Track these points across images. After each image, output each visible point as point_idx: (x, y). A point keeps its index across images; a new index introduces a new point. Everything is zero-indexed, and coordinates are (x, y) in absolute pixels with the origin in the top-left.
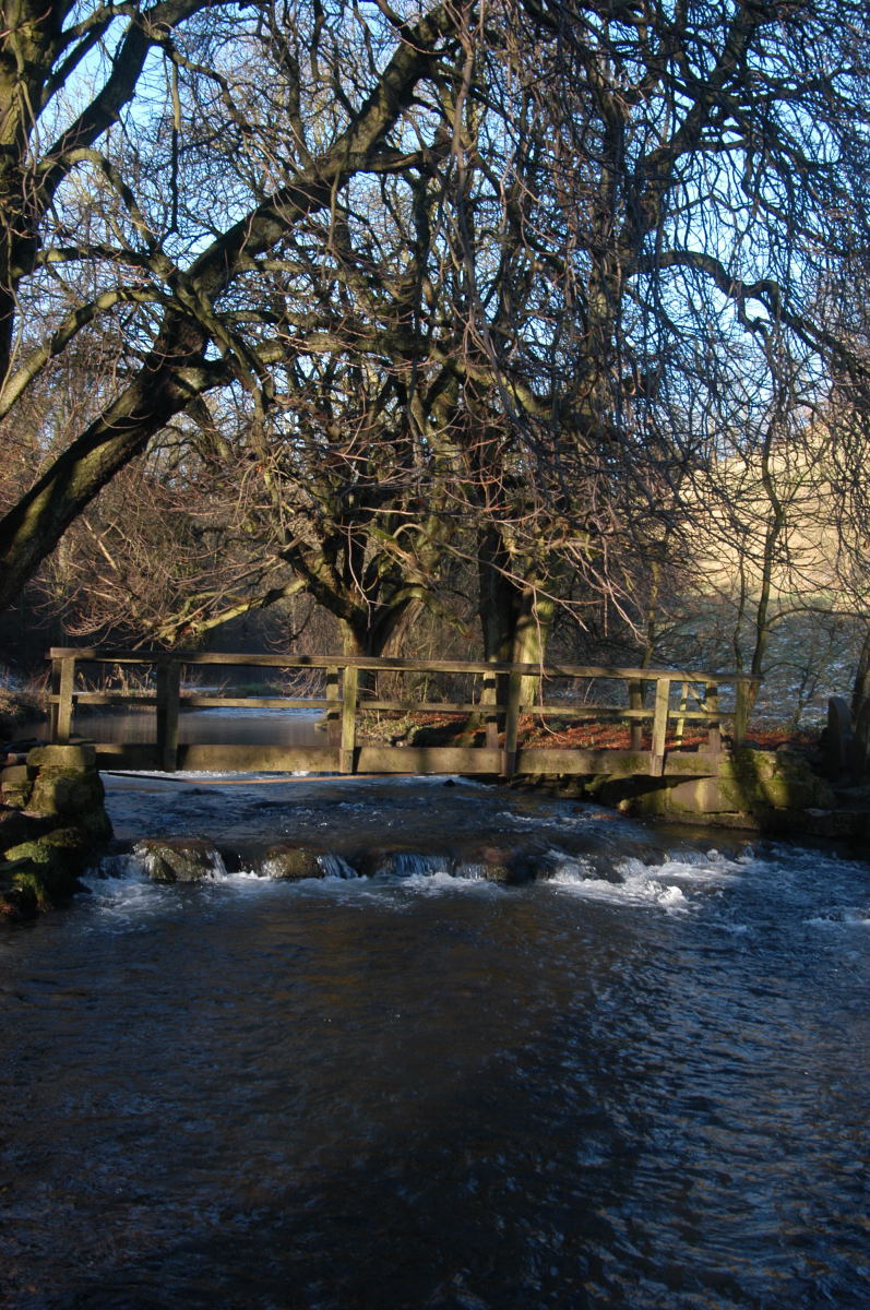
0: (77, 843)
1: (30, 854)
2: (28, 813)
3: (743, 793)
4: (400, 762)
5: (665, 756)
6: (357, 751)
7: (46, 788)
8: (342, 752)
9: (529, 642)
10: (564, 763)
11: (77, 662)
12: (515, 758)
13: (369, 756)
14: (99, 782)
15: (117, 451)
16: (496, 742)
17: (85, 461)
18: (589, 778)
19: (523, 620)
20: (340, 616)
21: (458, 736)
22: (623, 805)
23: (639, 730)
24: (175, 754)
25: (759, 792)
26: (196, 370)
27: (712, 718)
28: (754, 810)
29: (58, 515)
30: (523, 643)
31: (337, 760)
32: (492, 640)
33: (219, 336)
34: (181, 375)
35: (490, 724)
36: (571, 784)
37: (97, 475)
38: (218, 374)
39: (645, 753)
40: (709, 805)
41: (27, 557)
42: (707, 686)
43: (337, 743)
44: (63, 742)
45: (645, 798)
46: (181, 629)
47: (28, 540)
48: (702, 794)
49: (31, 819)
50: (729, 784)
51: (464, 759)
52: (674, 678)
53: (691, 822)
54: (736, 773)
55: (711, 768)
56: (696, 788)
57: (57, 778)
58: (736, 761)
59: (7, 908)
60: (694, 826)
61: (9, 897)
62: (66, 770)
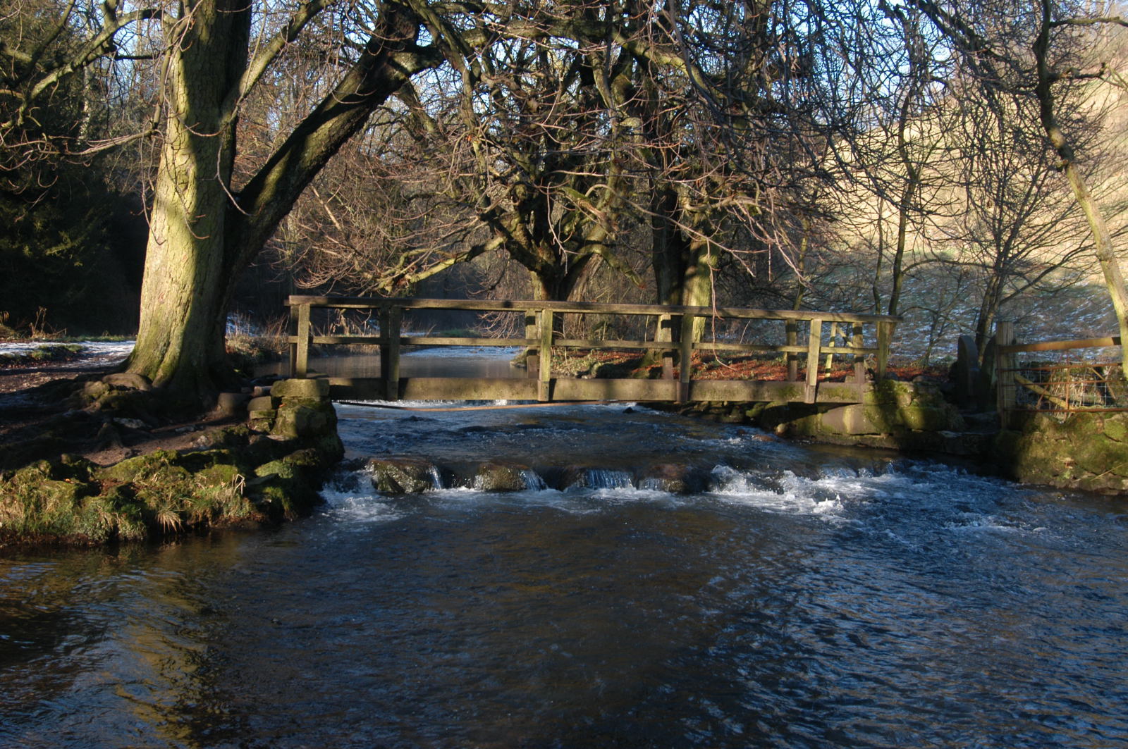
0: (315, 461)
1: (276, 471)
2: (273, 437)
3: (885, 419)
4: (589, 391)
5: (817, 386)
6: (553, 382)
7: (288, 416)
8: (539, 382)
9: (696, 290)
10: (731, 393)
11: (312, 307)
12: (688, 388)
13: (563, 386)
14: (333, 410)
15: (343, 126)
16: (672, 374)
17: (315, 134)
18: (750, 405)
19: (690, 270)
20: (531, 269)
21: (635, 371)
22: (779, 428)
23: (795, 363)
24: (397, 386)
25: (898, 417)
26: (409, 55)
27: (858, 353)
28: (894, 432)
29: (293, 182)
30: (690, 291)
31: (536, 390)
32: (664, 287)
33: (431, 24)
34: (396, 60)
35: (666, 359)
36: (734, 411)
37: (326, 146)
38: (428, 59)
39: (799, 383)
40: (854, 429)
41: (268, 218)
42: (854, 326)
43: (536, 375)
44: (301, 376)
45: (798, 422)
46: (397, 281)
47: (268, 204)
48: (848, 418)
49: (275, 442)
50: (872, 410)
51: (644, 388)
52: (825, 319)
53: (839, 442)
54: (879, 400)
55: (856, 396)
56: (843, 414)
57: (297, 407)
58: (879, 391)
59: (259, 516)
60: (841, 446)
61: (260, 508)
62: (304, 400)
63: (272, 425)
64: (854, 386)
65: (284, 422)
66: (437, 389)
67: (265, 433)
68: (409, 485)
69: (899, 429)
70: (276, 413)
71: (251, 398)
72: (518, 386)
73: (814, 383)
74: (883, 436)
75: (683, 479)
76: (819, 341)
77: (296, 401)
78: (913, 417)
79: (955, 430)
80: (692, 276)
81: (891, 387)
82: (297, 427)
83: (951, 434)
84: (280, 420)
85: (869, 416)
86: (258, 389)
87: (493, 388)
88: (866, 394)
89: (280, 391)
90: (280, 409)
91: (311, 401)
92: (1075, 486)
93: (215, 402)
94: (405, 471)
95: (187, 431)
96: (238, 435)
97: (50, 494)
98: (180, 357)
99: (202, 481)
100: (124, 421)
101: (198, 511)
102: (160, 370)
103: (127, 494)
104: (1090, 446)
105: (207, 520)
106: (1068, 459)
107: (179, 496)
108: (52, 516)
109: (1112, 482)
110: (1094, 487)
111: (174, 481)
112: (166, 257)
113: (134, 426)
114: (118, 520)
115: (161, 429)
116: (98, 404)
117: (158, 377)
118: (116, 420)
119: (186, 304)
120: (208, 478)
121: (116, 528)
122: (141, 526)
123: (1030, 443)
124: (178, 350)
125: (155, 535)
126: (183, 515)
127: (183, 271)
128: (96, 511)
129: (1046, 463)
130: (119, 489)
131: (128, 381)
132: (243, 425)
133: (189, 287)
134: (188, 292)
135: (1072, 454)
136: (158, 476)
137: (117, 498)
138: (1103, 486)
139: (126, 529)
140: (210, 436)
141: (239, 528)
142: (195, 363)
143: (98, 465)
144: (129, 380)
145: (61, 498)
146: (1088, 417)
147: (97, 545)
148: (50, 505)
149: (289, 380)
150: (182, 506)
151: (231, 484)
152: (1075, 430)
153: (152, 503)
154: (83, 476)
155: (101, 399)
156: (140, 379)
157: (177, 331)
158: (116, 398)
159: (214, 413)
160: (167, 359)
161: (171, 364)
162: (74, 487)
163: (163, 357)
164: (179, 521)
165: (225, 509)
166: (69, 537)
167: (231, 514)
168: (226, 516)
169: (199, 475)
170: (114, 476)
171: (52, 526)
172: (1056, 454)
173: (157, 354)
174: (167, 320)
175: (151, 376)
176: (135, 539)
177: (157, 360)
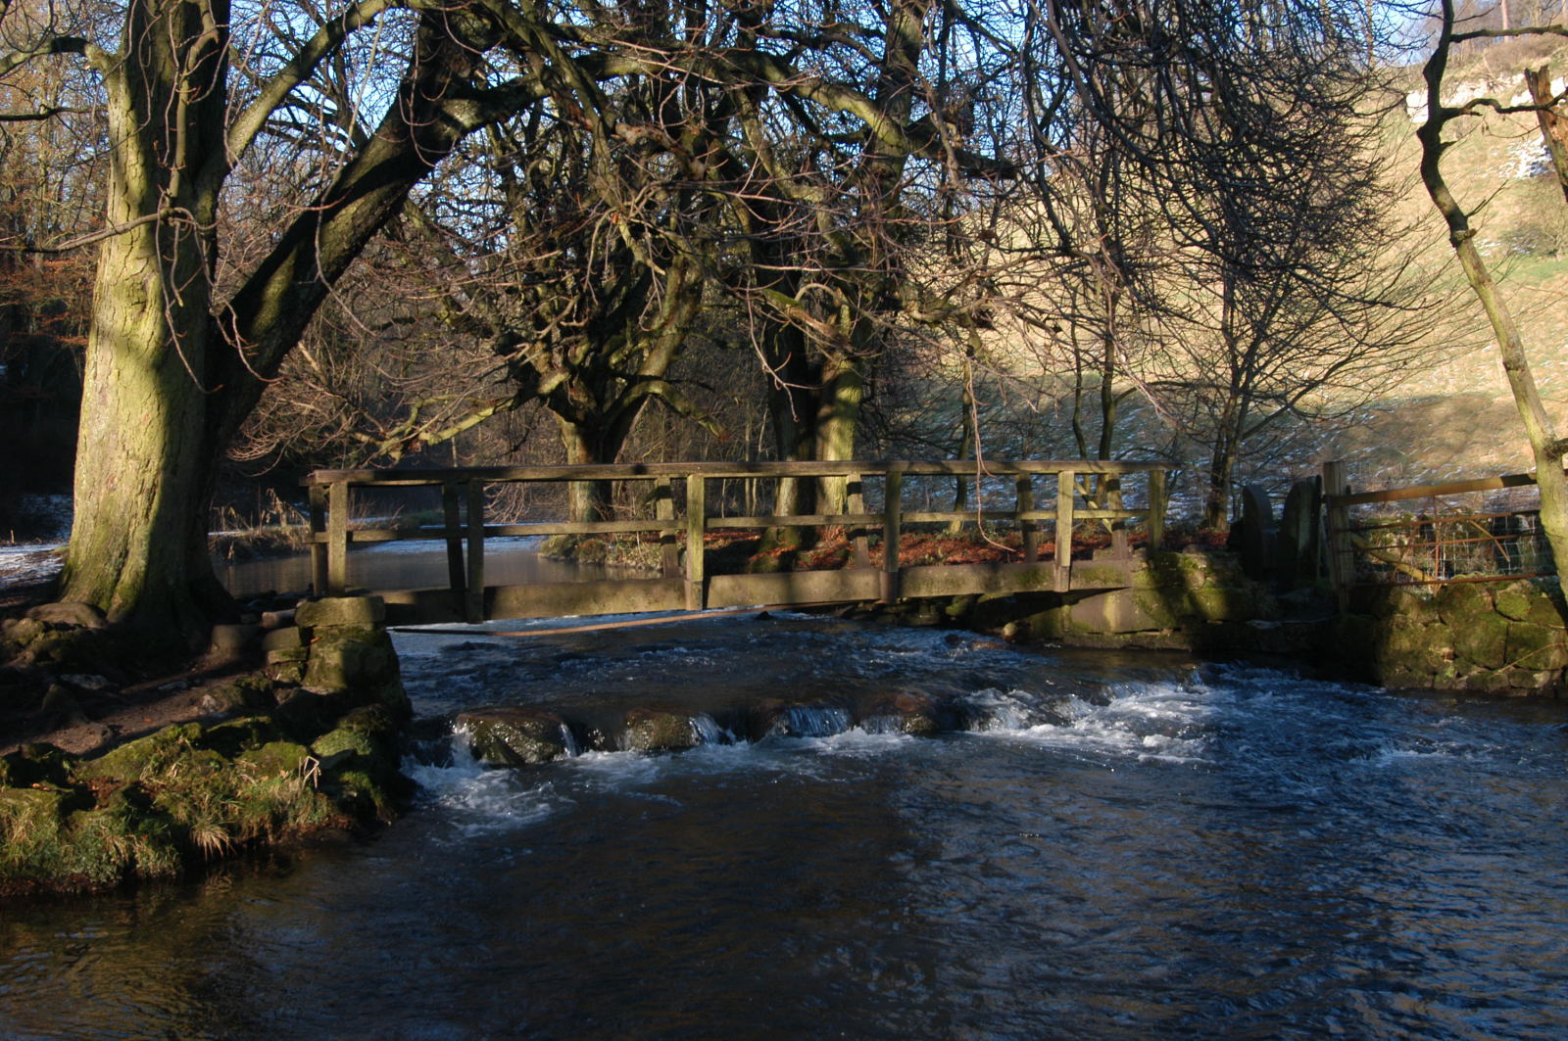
1: (347, 746)
2: (310, 689)
3: (1167, 606)
4: (758, 591)
5: (1071, 566)
6: (707, 583)
7: (328, 654)
8: (688, 585)
9: (834, 438)
12: (898, 579)
13: (720, 587)
14: (388, 642)
15: (372, 210)
16: (868, 561)
17: (333, 224)
19: (825, 411)
20: (568, 420)
21: (754, 558)
22: (1008, 630)
23: (1034, 536)
24: (482, 600)
25: (1188, 604)
26: (466, 103)
28: (1184, 625)
30: (826, 439)
31: (682, 596)
32: (787, 437)
34: (446, 110)
35: (859, 539)
37: (349, 242)
39: (1047, 564)
40: (1122, 623)
43: (681, 575)
44: (340, 593)
45: (1035, 619)
46: (406, 446)
48: (1113, 611)
49: (317, 697)
50: (1148, 597)
51: (834, 583)
52: (1079, 469)
53: (1099, 645)
54: (1157, 582)
55: (1123, 578)
56: (1103, 603)
57: (341, 641)
58: (1156, 568)
59: (343, 820)
60: (1103, 650)
61: (344, 806)
62: (349, 630)
63: (304, 672)
64: (1119, 565)
65: (321, 666)
66: (539, 601)
67: (293, 684)
68: (531, 752)
69: (1191, 620)
70: (309, 652)
71: (266, 631)
72: (657, 590)
73: (1066, 561)
74: (1166, 632)
75: (927, 714)
76: (1071, 502)
77: (335, 631)
78: (1212, 603)
79: (1268, 618)
80: (828, 418)
81: (1174, 562)
82: (348, 672)
83: (1266, 625)
84: (315, 663)
85: (1144, 606)
86: (270, 616)
87: (621, 595)
88: (1137, 573)
89: (311, 618)
90: (314, 646)
91: (358, 630)
92: (1461, 686)
93: (208, 641)
94: (523, 730)
95: (178, 689)
96: (258, 689)
97: (16, 811)
98: (147, 573)
99: (249, 771)
100: (77, 679)
101: (252, 819)
102: (117, 595)
103: (139, 805)
104: (1478, 629)
105: (266, 835)
106: (1446, 650)
107: (218, 798)
108: (24, 846)
109: (1517, 679)
110: (1493, 687)
111: (205, 773)
112: (116, 417)
113: (95, 687)
114: (137, 847)
115: (135, 688)
116: (29, 655)
117: (115, 606)
118: (65, 677)
119: (152, 491)
120: (259, 765)
121: (133, 861)
122: (172, 853)
123: (1390, 631)
124: (143, 562)
125: (195, 865)
126: (232, 829)
127: (145, 439)
128: (100, 834)
129: (1417, 658)
130: (126, 794)
131: (68, 614)
132: (259, 673)
133: (155, 463)
134: (154, 472)
135: (1453, 643)
136: (179, 767)
137: (128, 810)
138: (1505, 684)
139: (149, 859)
140: (219, 694)
141: (318, 842)
142: (171, 582)
143: (76, 757)
144: (70, 610)
145: (35, 818)
146: (1470, 590)
147: (105, 890)
148: (18, 831)
149: (323, 601)
150: (225, 814)
151: (297, 773)
152: (1452, 608)
153: (181, 813)
154: (59, 778)
155: (34, 646)
156: (88, 611)
157: (140, 533)
158: (57, 643)
159: (208, 657)
160: (126, 577)
161: (133, 585)
162: (55, 798)
163: (119, 574)
164: (227, 839)
165: (291, 813)
166: (59, 881)
167: (301, 820)
168: (291, 824)
169: (243, 761)
170: (106, 772)
171: (25, 864)
172: (1426, 644)
173: (110, 569)
174: (122, 517)
175: (103, 605)
176: (163, 877)
177: (111, 579)
